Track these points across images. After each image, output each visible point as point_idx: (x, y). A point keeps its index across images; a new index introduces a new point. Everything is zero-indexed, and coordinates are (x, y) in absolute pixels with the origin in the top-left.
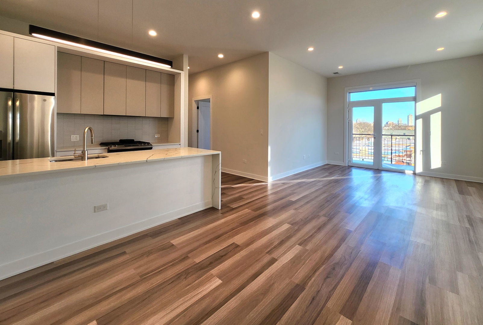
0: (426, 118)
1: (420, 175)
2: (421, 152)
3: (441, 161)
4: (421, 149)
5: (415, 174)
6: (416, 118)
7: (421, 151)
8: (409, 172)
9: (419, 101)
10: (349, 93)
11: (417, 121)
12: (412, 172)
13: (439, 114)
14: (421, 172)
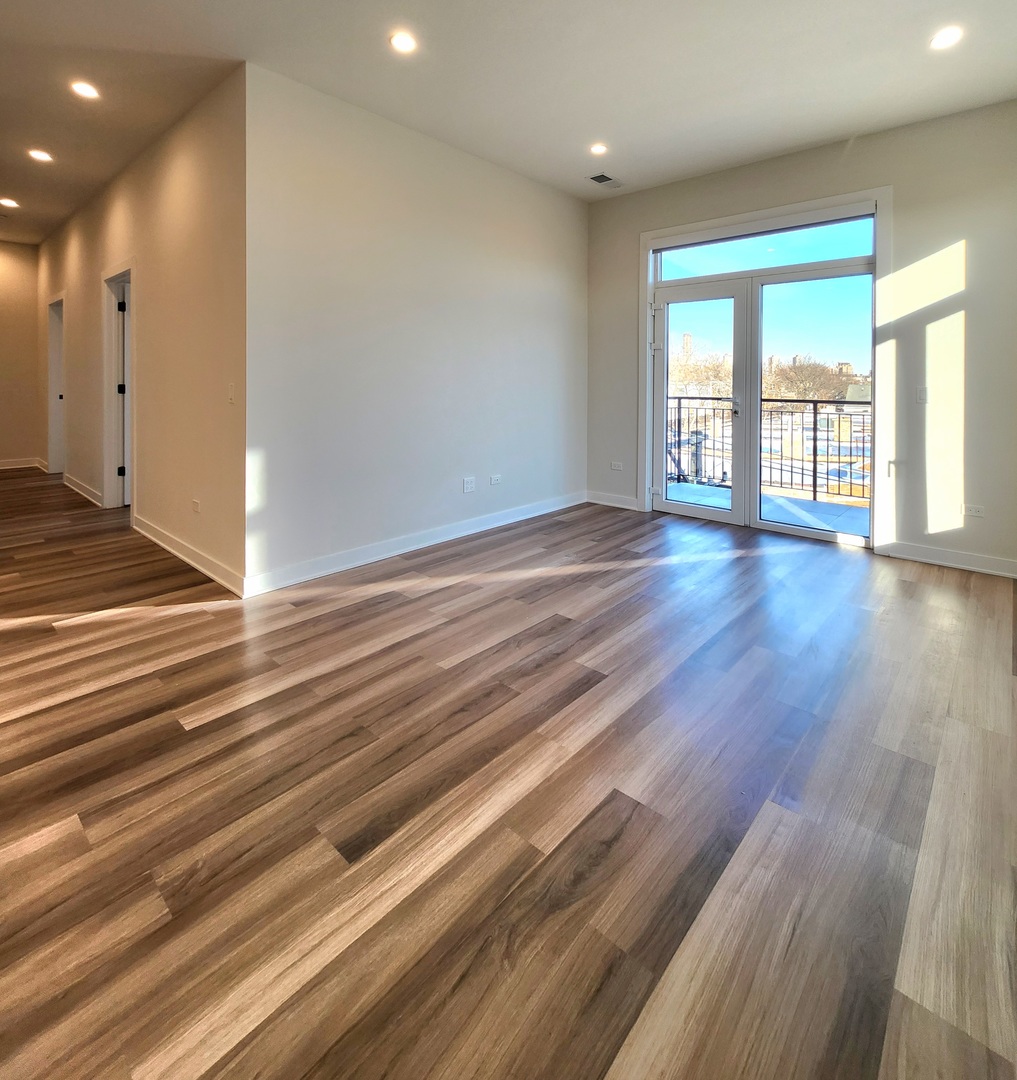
0: (908, 335)
1: (887, 556)
2: (893, 467)
3: (963, 506)
4: (893, 457)
5: (869, 549)
6: (878, 337)
7: (890, 462)
8: (849, 543)
9: (886, 272)
10: (655, 251)
11: (879, 348)
12: (861, 542)
13: (957, 320)
14: (893, 547)
